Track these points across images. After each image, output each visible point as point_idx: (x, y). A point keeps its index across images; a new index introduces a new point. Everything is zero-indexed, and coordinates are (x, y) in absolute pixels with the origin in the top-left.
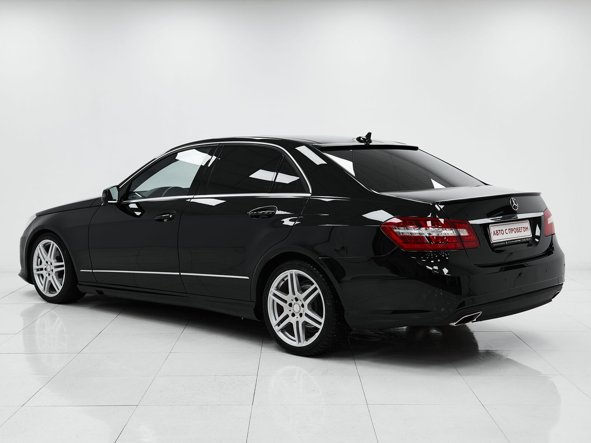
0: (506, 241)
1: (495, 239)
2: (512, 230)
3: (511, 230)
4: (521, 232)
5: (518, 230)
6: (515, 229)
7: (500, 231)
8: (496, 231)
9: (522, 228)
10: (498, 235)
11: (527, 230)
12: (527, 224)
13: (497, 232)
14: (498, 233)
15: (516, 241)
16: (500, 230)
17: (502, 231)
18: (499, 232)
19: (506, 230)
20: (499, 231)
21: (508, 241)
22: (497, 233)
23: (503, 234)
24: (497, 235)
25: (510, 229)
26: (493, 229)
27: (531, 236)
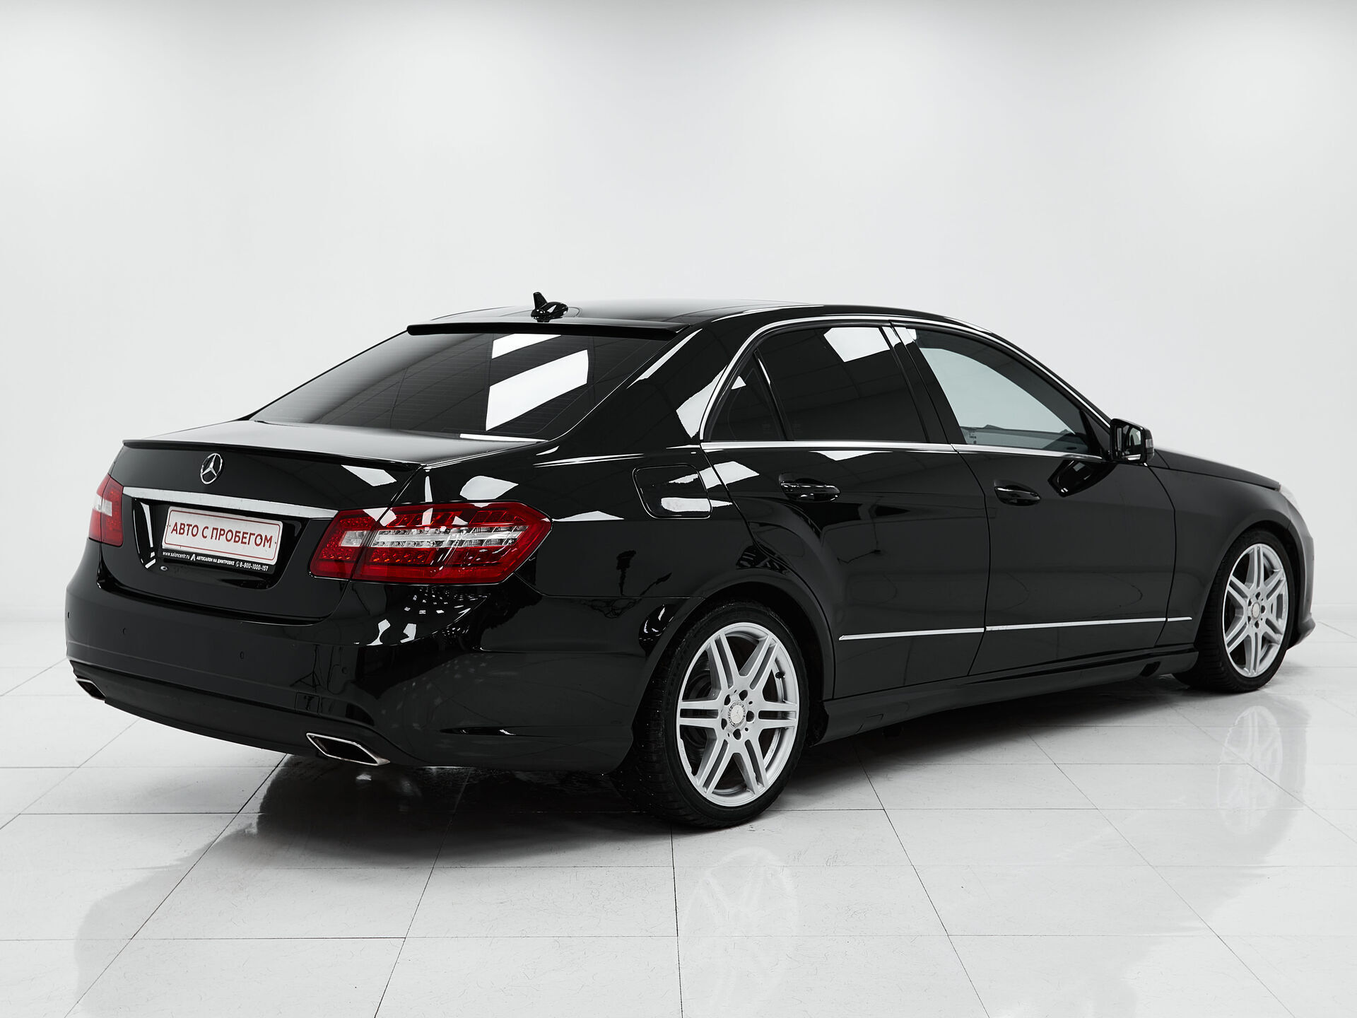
0: (193, 553)
1: (171, 540)
2: (222, 532)
3: (219, 533)
4: (245, 543)
5: (239, 537)
6: (230, 533)
7: (191, 528)
8: (181, 524)
9: (254, 534)
10: (183, 534)
11: (267, 545)
12: (275, 531)
13: (183, 526)
14: (183, 529)
15: (222, 561)
16: (191, 525)
17: (195, 528)
18: (186, 528)
19: (207, 528)
20: (189, 525)
21: (197, 555)
22: (181, 528)
23: (193, 536)
24: (180, 533)
25: (217, 529)
26: (174, 517)
27: (273, 562)
